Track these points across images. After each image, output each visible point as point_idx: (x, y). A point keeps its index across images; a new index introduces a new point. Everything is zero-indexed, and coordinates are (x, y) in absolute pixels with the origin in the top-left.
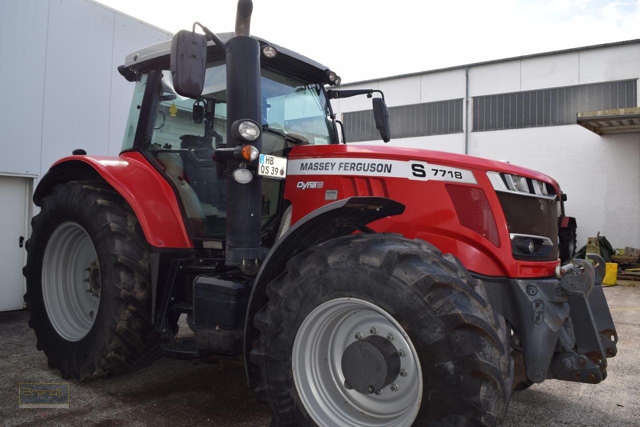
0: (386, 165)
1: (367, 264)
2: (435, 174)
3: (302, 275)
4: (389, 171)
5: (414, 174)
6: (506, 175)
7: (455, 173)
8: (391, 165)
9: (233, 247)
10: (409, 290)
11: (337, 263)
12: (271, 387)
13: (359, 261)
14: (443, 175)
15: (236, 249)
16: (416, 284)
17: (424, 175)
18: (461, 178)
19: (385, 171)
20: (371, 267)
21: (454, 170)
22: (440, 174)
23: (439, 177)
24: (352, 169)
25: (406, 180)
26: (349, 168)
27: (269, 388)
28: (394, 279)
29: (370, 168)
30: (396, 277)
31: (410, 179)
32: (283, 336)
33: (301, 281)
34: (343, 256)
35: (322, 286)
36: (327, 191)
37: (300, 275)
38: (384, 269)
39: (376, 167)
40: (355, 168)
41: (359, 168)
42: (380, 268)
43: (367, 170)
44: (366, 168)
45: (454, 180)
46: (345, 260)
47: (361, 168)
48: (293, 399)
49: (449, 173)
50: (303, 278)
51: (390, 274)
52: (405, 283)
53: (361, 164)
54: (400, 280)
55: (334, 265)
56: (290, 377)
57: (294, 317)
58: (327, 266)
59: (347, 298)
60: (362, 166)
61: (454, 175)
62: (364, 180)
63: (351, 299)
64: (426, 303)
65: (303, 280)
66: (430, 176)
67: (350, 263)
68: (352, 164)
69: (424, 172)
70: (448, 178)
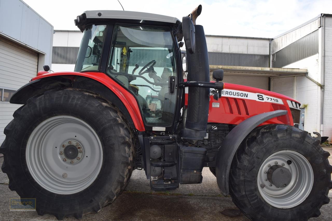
0: (245, 94)
1: (295, 137)
2: (268, 100)
3: (265, 143)
4: (247, 97)
5: (259, 99)
6: (293, 102)
7: (276, 100)
8: (247, 94)
9: (199, 131)
10: (311, 146)
11: (282, 137)
12: (247, 193)
13: (291, 136)
14: (271, 100)
15: (202, 131)
16: (314, 143)
17: (263, 99)
18: (278, 102)
19: (244, 96)
20: (296, 138)
21: (275, 98)
22: (270, 100)
23: (269, 101)
24: (227, 94)
25: (255, 101)
26: (225, 93)
27: (246, 193)
28: (306, 142)
29: (236, 94)
30: (306, 141)
31: (257, 101)
32: (255, 169)
33: (265, 145)
34: (284, 134)
35: (275, 147)
36: (213, 103)
37: (264, 143)
38: (302, 139)
39: (240, 94)
40: (228, 93)
41: (230, 94)
42: (300, 138)
43: (235, 95)
44: (234, 94)
45: (275, 102)
46: (285, 135)
47: (232, 94)
48: (258, 196)
49: (273, 99)
50: (265, 144)
51: (304, 140)
52: (310, 143)
53: (232, 92)
54: (308, 142)
55: (281, 138)
56: (256, 187)
57: (260, 160)
58: (278, 138)
59: (285, 151)
60: (232, 93)
61: (275, 100)
62: (233, 99)
63: (287, 151)
64: (317, 150)
65: (266, 145)
66: (265, 100)
67: (288, 137)
68: (226, 92)
69: (263, 98)
70: (273, 101)
